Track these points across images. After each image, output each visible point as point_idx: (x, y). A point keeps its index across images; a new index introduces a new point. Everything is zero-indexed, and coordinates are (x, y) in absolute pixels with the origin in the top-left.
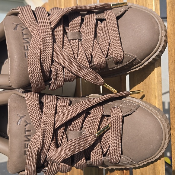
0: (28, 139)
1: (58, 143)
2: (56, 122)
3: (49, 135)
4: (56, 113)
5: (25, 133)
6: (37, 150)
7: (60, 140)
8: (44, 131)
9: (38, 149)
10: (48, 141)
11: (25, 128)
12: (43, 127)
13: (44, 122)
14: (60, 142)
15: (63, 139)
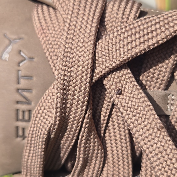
0: (25, 97)
1: (100, 118)
2: (97, 62)
3: (79, 92)
4: (98, 36)
5: (18, 83)
6: (47, 129)
7: (107, 109)
8: (64, 80)
9: (50, 129)
10: (78, 108)
11: (19, 68)
12: (63, 68)
13: (65, 54)
14: (105, 117)
15: (114, 110)
